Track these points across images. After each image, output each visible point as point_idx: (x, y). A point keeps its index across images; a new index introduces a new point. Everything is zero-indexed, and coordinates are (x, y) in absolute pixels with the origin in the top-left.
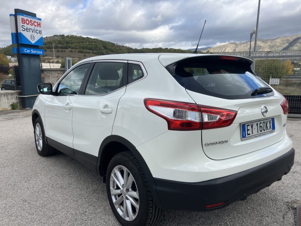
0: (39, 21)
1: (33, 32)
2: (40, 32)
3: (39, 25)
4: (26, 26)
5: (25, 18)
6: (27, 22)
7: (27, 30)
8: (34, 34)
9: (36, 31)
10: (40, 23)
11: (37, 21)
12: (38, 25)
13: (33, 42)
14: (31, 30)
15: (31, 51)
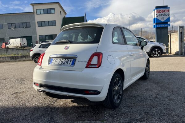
0: (168, 9)
1: (163, 16)
2: (169, 15)
4: (159, 14)
6: (160, 12)
7: (160, 15)
8: (164, 16)
9: (165, 15)
11: (166, 9)
12: (167, 11)
13: (163, 21)
14: (162, 15)
15: (161, 26)
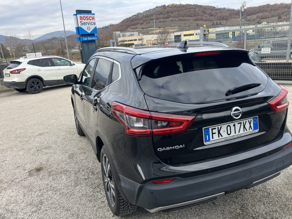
2: (94, 23)
3: (93, 18)
4: (83, 21)
5: (82, 16)
6: (84, 18)
7: (84, 24)
8: (89, 26)
10: (94, 17)
15: (88, 39)
